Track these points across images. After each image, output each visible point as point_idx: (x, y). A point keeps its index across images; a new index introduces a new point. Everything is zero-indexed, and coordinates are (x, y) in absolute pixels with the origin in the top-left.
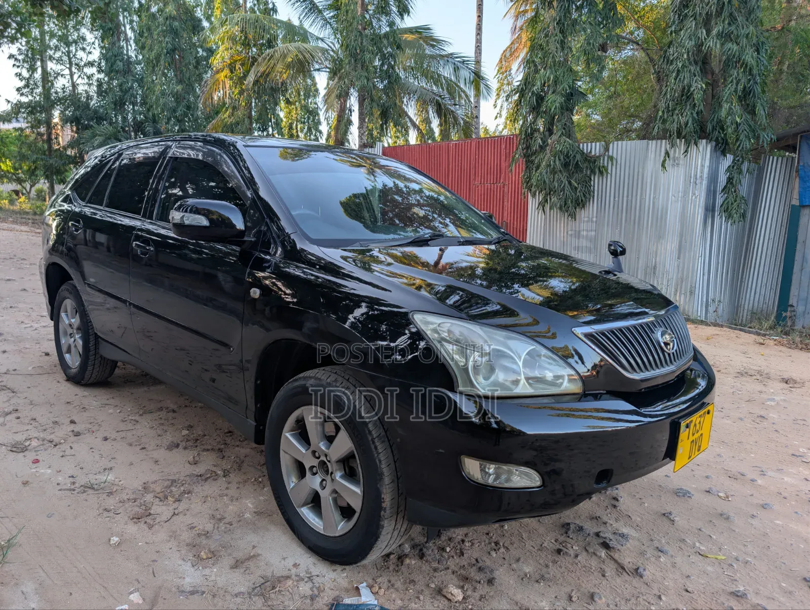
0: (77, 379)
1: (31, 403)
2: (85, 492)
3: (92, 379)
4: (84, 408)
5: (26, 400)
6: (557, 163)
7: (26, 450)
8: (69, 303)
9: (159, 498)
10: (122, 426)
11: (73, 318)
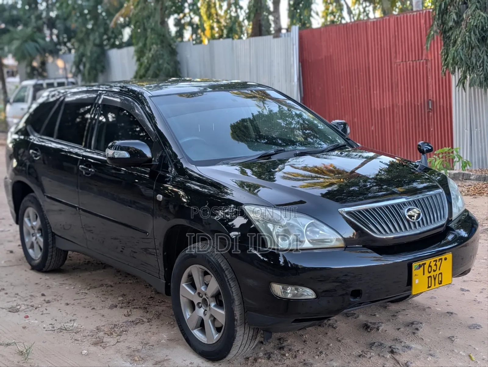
0: (39, 268)
1: (12, 285)
2: (61, 332)
3: (51, 267)
4: (48, 287)
5: (7, 283)
6: (473, 38)
7: (19, 311)
8: (31, 211)
9: (107, 334)
10: (77, 297)
11: (34, 221)
